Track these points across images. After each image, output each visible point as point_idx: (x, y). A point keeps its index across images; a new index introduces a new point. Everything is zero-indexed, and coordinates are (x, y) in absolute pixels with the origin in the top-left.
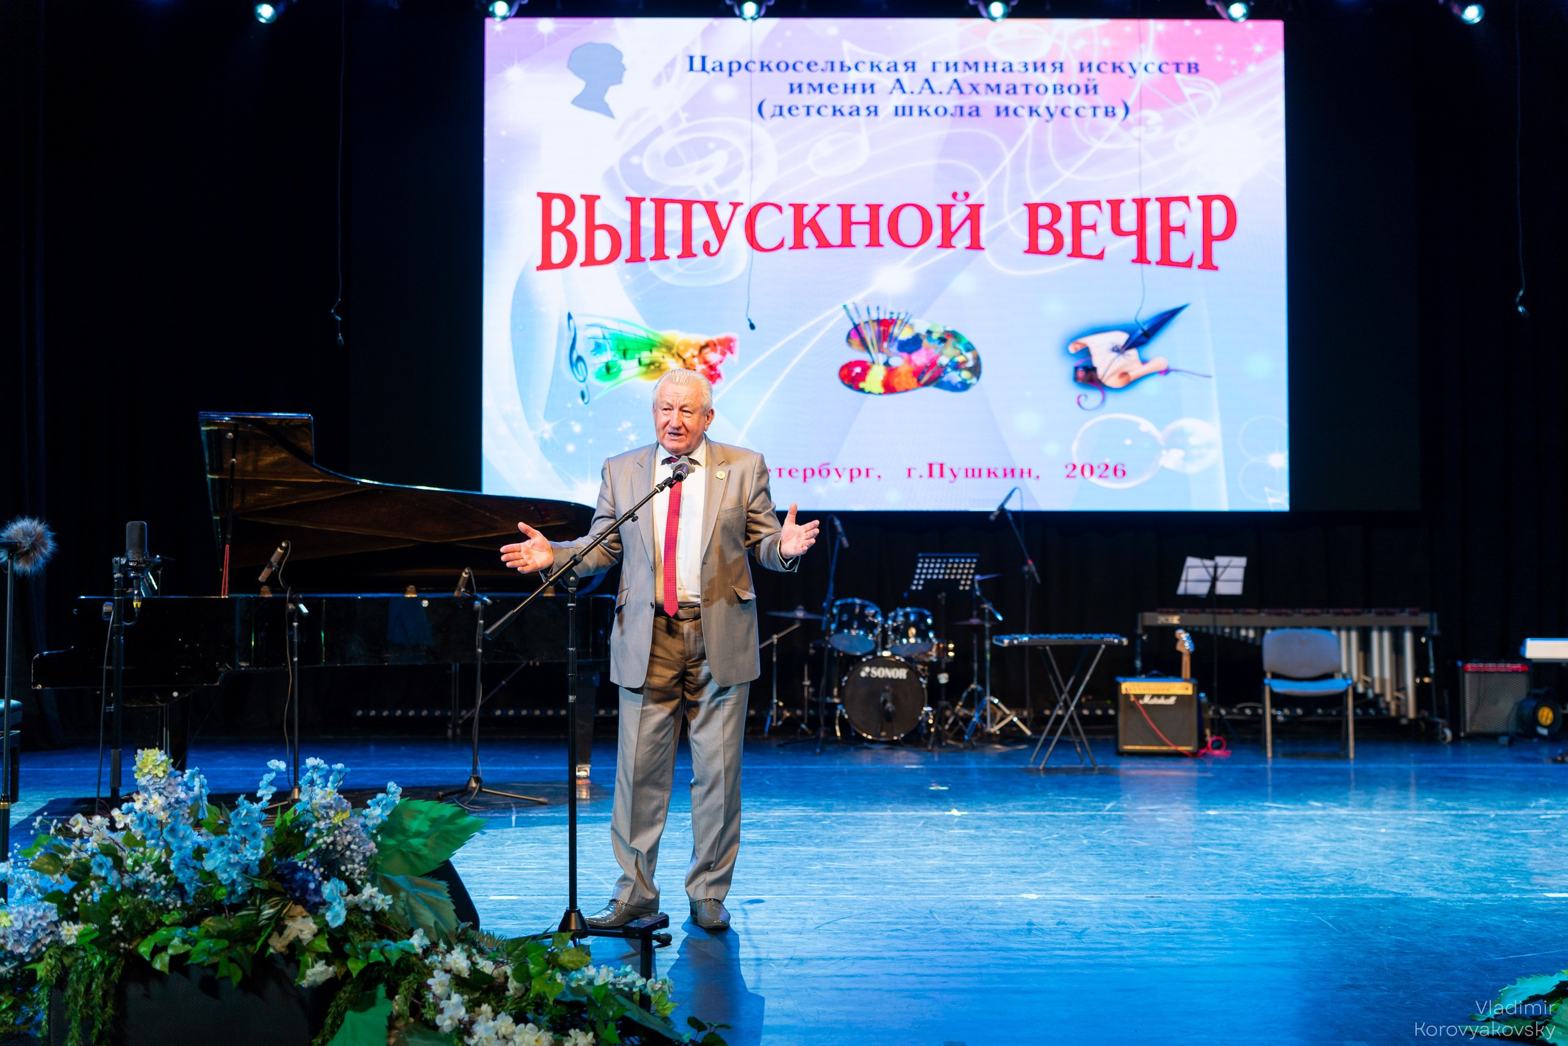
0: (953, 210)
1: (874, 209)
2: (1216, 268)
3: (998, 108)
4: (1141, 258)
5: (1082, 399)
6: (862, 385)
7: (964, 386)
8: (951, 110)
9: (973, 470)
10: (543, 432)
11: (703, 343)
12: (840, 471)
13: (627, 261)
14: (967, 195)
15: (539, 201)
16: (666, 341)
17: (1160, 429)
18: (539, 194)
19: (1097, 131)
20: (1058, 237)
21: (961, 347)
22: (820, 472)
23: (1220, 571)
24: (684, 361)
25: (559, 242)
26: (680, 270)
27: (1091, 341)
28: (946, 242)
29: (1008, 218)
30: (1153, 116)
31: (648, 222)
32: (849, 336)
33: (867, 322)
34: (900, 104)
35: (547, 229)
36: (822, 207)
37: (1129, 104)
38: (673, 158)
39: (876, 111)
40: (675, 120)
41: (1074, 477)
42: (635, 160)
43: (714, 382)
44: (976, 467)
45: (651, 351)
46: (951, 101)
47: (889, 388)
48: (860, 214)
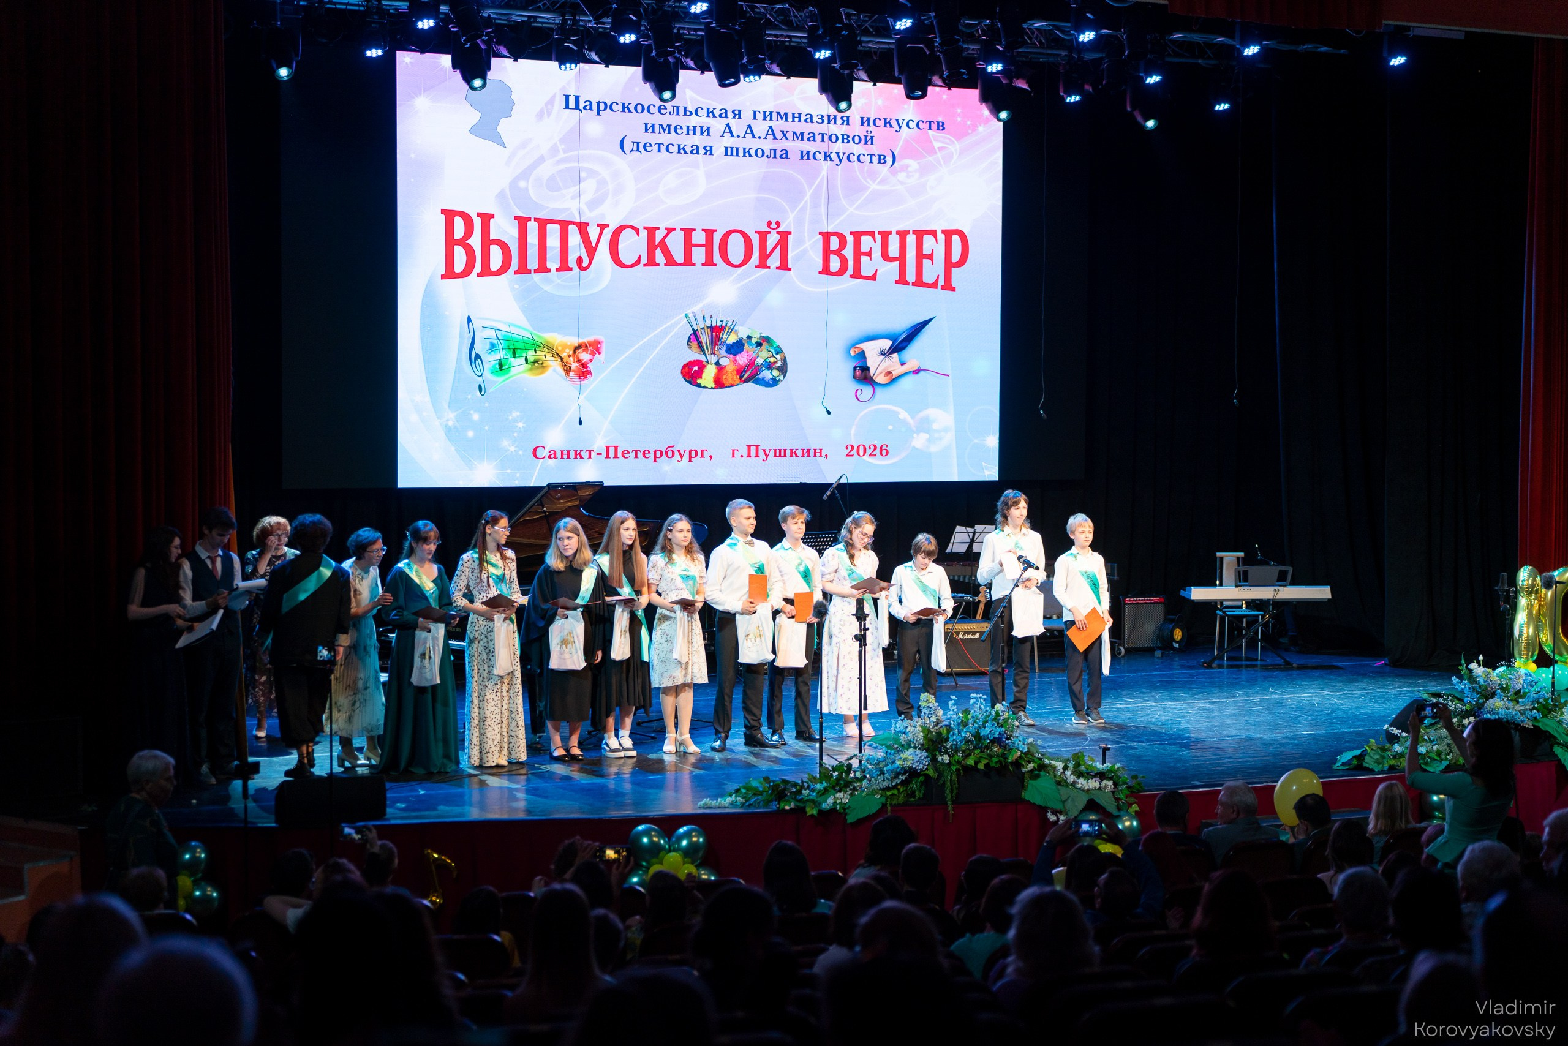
0: (768, 235)
1: (709, 233)
2: (954, 289)
3: (802, 152)
4: (902, 280)
5: (859, 392)
6: (699, 381)
7: (775, 382)
8: (767, 153)
9: (780, 450)
10: (448, 420)
11: (577, 345)
12: (682, 452)
13: (516, 273)
14: (778, 224)
15: (443, 217)
16: (548, 342)
17: (913, 417)
18: (443, 211)
19: (872, 175)
20: (844, 260)
21: (773, 351)
22: (667, 453)
23: (977, 535)
24: (562, 359)
25: (460, 253)
26: (559, 281)
27: (864, 346)
28: (763, 265)
29: (808, 244)
30: (913, 164)
31: (533, 239)
32: (689, 341)
33: (703, 328)
34: (729, 145)
35: (450, 242)
36: (670, 230)
37: (896, 154)
38: (552, 184)
39: (711, 150)
40: (554, 150)
41: (852, 455)
42: (522, 184)
43: (585, 378)
44: (782, 447)
45: (535, 351)
46: (767, 145)
47: (719, 384)
48: (699, 238)
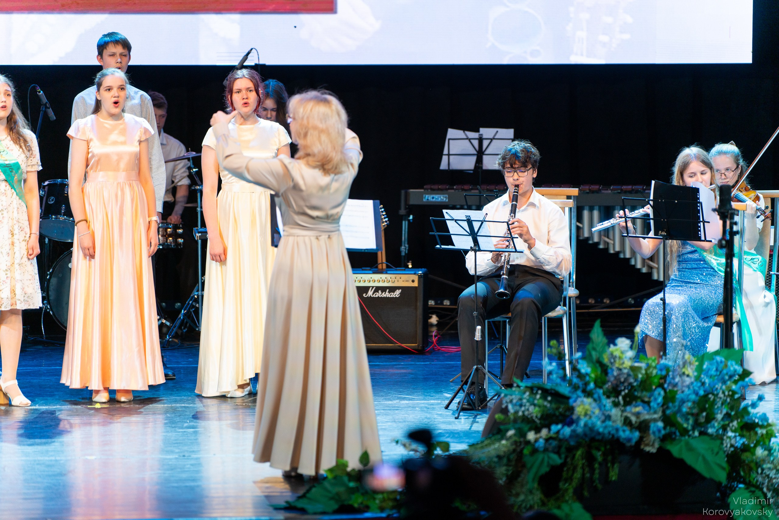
23: (485, 143)
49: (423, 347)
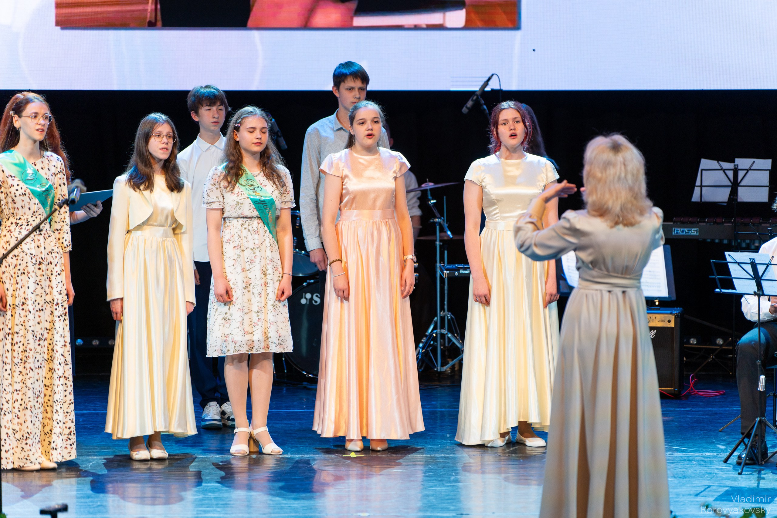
49: (680, 391)
